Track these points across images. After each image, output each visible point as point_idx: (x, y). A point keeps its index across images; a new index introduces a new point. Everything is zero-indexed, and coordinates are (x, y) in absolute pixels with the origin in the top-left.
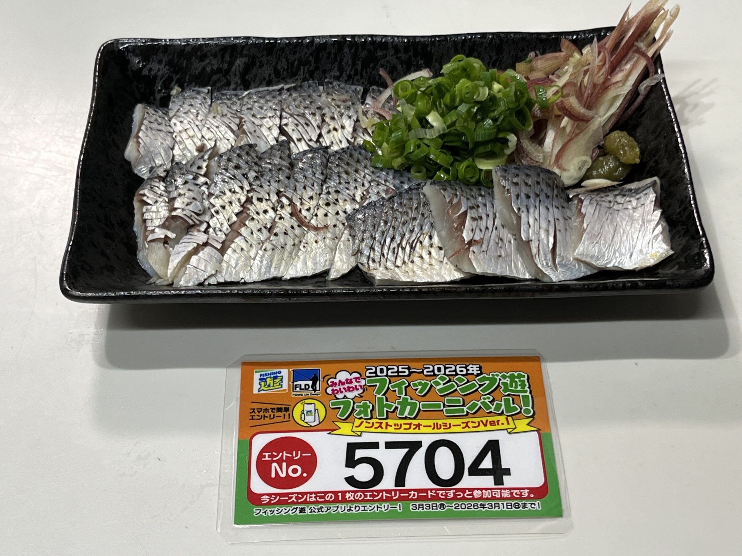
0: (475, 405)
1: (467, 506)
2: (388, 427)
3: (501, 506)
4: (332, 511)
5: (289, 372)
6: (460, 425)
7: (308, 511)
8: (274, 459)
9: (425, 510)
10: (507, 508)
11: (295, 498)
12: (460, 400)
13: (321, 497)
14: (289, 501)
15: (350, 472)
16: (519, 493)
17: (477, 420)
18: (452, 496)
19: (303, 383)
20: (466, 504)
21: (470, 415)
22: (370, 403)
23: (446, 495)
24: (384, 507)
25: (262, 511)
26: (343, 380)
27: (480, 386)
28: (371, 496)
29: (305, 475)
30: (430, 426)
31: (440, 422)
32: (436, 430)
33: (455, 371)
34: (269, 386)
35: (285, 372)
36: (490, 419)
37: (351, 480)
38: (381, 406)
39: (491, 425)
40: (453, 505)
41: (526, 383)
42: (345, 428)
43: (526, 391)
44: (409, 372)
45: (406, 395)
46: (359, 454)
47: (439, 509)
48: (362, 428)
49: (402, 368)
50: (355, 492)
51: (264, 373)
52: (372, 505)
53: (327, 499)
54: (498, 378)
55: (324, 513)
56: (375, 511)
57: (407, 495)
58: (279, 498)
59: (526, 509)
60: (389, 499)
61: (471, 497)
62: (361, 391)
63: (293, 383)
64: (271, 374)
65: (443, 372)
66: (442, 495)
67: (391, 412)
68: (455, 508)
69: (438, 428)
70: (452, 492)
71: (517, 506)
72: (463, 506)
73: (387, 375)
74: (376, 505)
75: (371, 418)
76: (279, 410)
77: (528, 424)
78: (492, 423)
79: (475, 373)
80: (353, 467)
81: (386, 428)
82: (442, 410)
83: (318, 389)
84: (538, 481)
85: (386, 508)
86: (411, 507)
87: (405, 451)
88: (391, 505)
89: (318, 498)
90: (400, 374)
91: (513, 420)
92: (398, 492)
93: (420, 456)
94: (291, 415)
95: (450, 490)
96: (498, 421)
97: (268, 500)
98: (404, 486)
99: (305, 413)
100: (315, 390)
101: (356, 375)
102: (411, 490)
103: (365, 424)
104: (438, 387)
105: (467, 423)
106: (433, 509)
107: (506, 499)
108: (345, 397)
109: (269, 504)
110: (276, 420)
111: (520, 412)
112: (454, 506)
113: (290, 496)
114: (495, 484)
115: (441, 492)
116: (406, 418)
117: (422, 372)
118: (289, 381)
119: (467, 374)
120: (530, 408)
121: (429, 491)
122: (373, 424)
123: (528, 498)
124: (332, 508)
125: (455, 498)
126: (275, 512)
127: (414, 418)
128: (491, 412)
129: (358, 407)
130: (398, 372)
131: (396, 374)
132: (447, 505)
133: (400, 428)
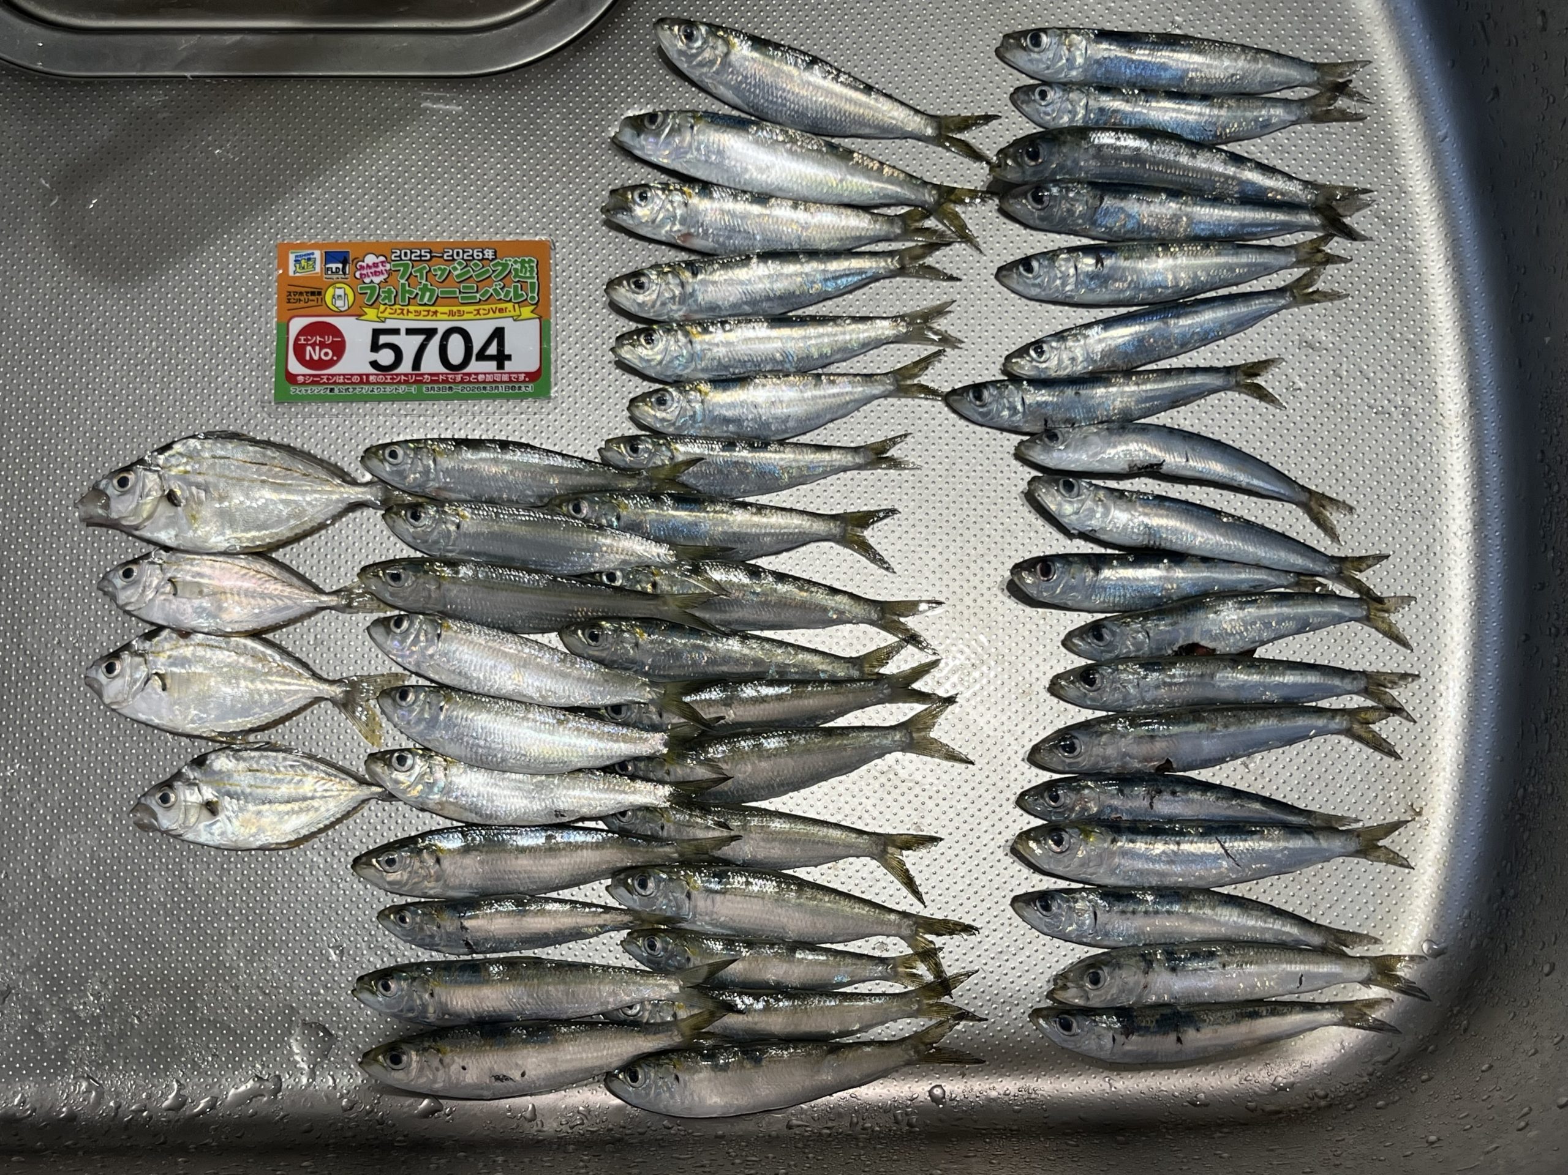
0: (487, 291)
1: (471, 389)
2: (409, 314)
3: (500, 388)
4: (357, 391)
6: (472, 313)
7: (336, 391)
9: (436, 392)
10: (505, 391)
11: (327, 379)
12: (474, 286)
13: (348, 379)
14: (321, 382)
15: (374, 356)
16: (516, 377)
17: (486, 307)
18: (459, 379)
19: (334, 266)
20: (471, 386)
21: (482, 303)
22: (394, 288)
23: (455, 379)
24: (402, 389)
25: (297, 390)
27: (494, 271)
28: (390, 379)
30: (446, 313)
31: (455, 309)
33: (472, 256)
34: (303, 268)
35: (318, 254)
36: (499, 306)
37: (374, 364)
38: (404, 291)
39: (499, 312)
40: (460, 387)
41: (535, 268)
42: (371, 313)
43: (534, 278)
44: (431, 256)
45: (426, 280)
46: (383, 339)
47: (448, 391)
48: (386, 315)
49: (425, 252)
50: (377, 375)
51: (298, 254)
52: (392, 386)
53: (353, 381)
54: (510, 263)
55: (350, 393)
56: (393, 393)
57: (422, 378)
58: (313, 380)
59: (521, 391)
60: (406, 382)
61: (476, 380)
62: (386, 276)
63: (325, 265)
64: (305, 255)
65: (461, 256)
66: (451, 379)
67: (412, 298)
68: (461, 391)
69: (453, 316)
70: (460, 376)
71: (513, 388)
72: (468, 389)
75: (394, 304)
77: (532, 312)
78: (501, 310)
79: (491, 257)
80: (377, 352)
81: (407, 315)
82: (458, 297)
83: (347, 272)
84: (533, 367)
86: (424, 389)
87: (421, 338)
88: (407, 387)
89: (346, 380)
90: (422, 259)
91: (519, 307)
92: (414, 376)
93: (435, 341)
95: (458, 374)
96: (506, 308)
97: (303, 380)
99: (336, 297)
100: (344, 273)
101: (382, 259)
102: (424, 374)
103: (389, 310)
104: (456, 273)
105: (478, 311)
106: (442, 391)
107: (505, 382)
109: (304, 383)
110: (310, 304)
111: (526, 299)
112: (461, 389)
113: (322, 377)
114: (498, 368)
115: (450, 376)
116: (425, 305)
117: (442, 257)
119: (483, 259)
120: (536, 295)
121: (441, 375)
122: (396, 309)
123: (524, 381)
124: (357, 389)
125: (462, 381)
126: (309, 391)
127: (433, 305)
128: (500, 299)
129: (383, 292)
130: (420, 256)
131: (419, 258)
132: (454, 388)
133: (419, 315)
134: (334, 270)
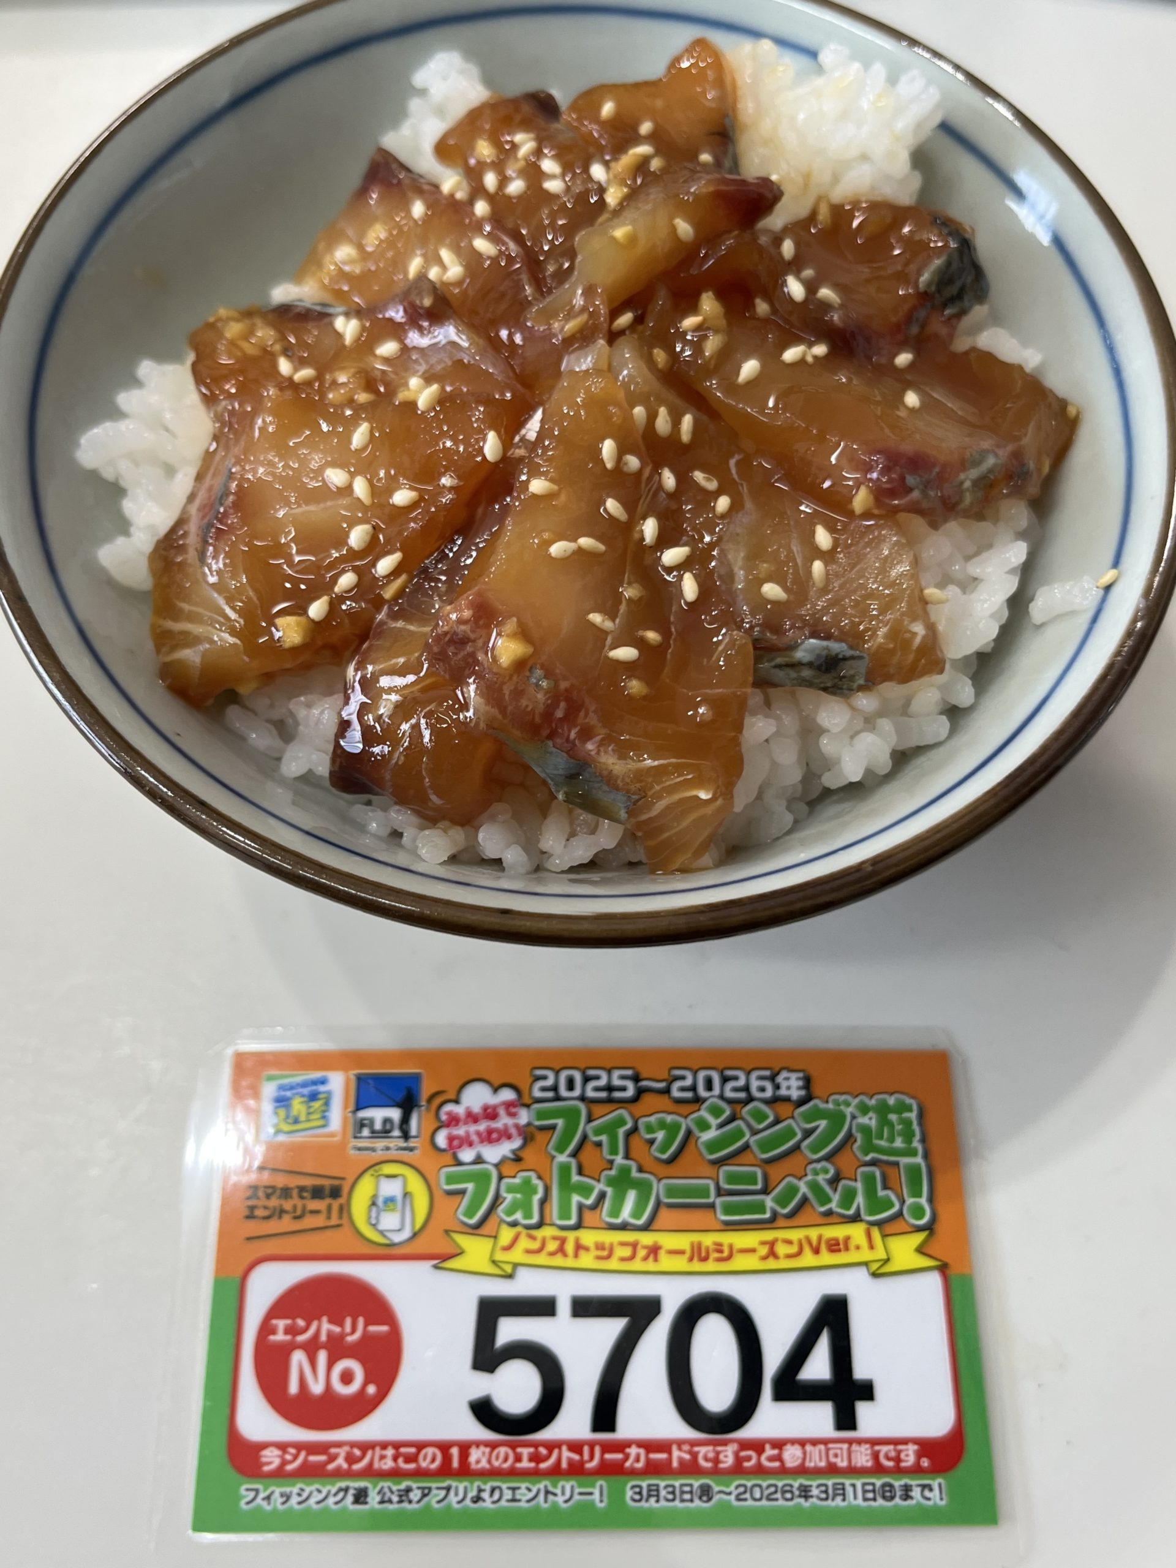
0: (793, 1190)
1: (766, 1493)
2: (582, 1253)
3: (849, 1491)
4: (433, 1500)
5: (347, 1081)
7: (373, 1498)
8: (301, 1338)
9: (663, 1503)
10: (865, 1499)
12: (755, 1173)
13: (409, 1459)
14: (331, 1467)
15: (482, 1385)
16: (893, 1454)
17: (795, 1235)
19: (378, 1115)
22: (540, 1177)
23: (716, 1461)
24: (563, 1493)
25: (262, 1495)
26: (477, 1109)
27: (808, 1133)
28: (531, 1460)
29: (371, 1390)
30: (681, 1252)
31: (708, 1240)
33: (746, 1088)
34: (296, 1121)
35: (338, 1083)
37: (483, 1410)
38: (567, 1188)
40: (732, 1488)
41: (915, 1127)
42: (476, 1251)
46: (509, 1330)
48: (517, 1255)
50: (493, 1446)
51: (287, 1081)
52: (534, 1484)
53: (424, 1464)
54: (848, 1111)
55: (414, 1506)
56: (538, 1504)
59: (909, 1502)
60: (576, 1470)
61: (777, 1464)
63: (354, 1113)
64: (304, 1085)
65: (717, 1091)
68: (738, 1499)
71: (887, 1493)
72: (757, 1495)
73: (582, 1098)
74: (541, 1486)
75: (540, 1225)
76: (317, 1193)
78: (834, 1246)
79: (795, 1094)
80: (491, 1369)
81: (576, 1255)
82: (712, 1206)
83: (413, 1133)
84: (938, 1422)
85: (567, 1496)
86: (629, 1493)
87: (619, 1324)
88: (580, 1486)
89: (400, 1460)
90: (617, 1095)
91: (884, 1236)
94: (345, 1210)
96: (847, 1239)
97: (277, 1462)
98: (613, 1430)
99: (380, 1202)
100: (406, 1136)
102: (628, 1444)
103: (524, 1243)
104: (706, 1137)
105: (772, 1244)
106: (683, 1501)
108: (479, 1160)
109: (279, 1474)
110: (309, 1222)
111: (899, 1214)
112: (735, 1493)
113: (333, 1451)
115: (702, 1450)
117: (667, 1091)
118: (345, 1108)
119: (775, 1099)
120: (923, 1201)
121: (674, 1448)
123: (916, 1470)
124: (434, 1492)
125: (738, 1469)
127: (646, 1228)
129: (510, 1190)
130: (610, 1088)
132: (716, 1488)
133: (609, 1257)
134: (378, 1126)
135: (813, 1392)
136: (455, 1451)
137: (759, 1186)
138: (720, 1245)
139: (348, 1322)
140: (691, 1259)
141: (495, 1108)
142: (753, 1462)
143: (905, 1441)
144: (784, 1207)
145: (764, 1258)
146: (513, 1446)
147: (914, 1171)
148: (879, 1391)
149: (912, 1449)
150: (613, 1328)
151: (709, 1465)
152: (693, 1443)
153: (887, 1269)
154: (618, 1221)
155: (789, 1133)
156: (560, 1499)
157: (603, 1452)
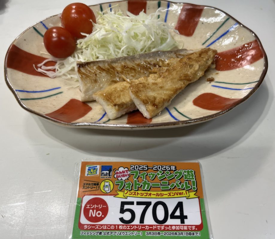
0: (173, 185)
3: (184, 233)
5: (100, 167)
6: (167, 194)
7: (103, 234)
8: (91, 208)
11: (98, 227)
13: (109, 227)
14: (96, 228)
15: (121, 215)
17: (174, 192)
18: (163, 228)
19: (105, 172)
20: (169, 232)
21: (171, 190)
23: (161, 228)
26: (121, 171)
29: (103, 216)
30: (155, 195)
31: (159, 193)
32: (157, 197)
33: (166, 168)
34: (92, 173)
35: (98, 167)
36: (179, 192)
38: (136, 184)
39: (180, 195)
40: (163, 233)
41: (194, 175)
43: (194, 179)
44: (148, 168)
45: (146, 179)
46: (126, 207)
47: (157, 235)
48: (128, 195)
49: (145, 167)
51: (90, 167)
57: (145, 227)
58: (91, 227)
60: (137, 229)
61: (171, 229)
63: (101, 172)
64: (93, 167)
66: (159, 228)
67: (140, 187)
68: (164, 235)
69: (158, 196)
70: (163, 226)
71: (190, 234)
72: (168, 234)
73: (139, 170)
75: (131, 190)
76: (95, 184)
77: (194, 195)
78: (180, 194)
79: (174, 169)
80: (123, 213)
82: (160, 187)
83: (111, 175)
84: (199, 222)
85: (136, 234)
88: (138, 232)
89: (107, 228)
90: (144, 169)
91: (189, 192)
92: (141, 226)
94: (99, 187)
95: (162, 225)
96: (182, 193)
98: (143, 223)
99: (105, 186)
100: (110, 175)
101: (126, 169)
102: (146, 225)
103: (129, 193)
104: (159, 176)
106: (155, 235)
107: (186, 230)
108: (121, 179)
109: (87, 229)
110: (93, 189)
113: (96, 226)
114: (181, 223)
115: (158, 227)
117: (153, 169)
118: (100, 171)
119: (170, 170)
120: (195, 187)
122: (132, 192)
123: (195, 230)
125: (164, 230)
126: (89, 234)
127: (149, 191)
128: (180, 188)
129: (126, 184)
131: (142, 169)
132: (161, 233)
133: (143, 195)
134: (105, 174)
135: (177, 217)
136: (117, 226)
137: (168, 184)
138: (161, 193)
139: (99, 205)
140: (156, 196)
141: (124, 171)
142: (167, 229)
143: (193, 226)
144: (172, 187)
145: (168, 196)
146: (126, 225)
147: (193, 182)
148: (188, 217)
149: (194, 227)
150: (143, 207)
151: (160, 229)
152: (157, 225)
153: (189, 198)
154: (145, 189)
155: (173, 175)
156: (134, 234)
157: (141, 227)
